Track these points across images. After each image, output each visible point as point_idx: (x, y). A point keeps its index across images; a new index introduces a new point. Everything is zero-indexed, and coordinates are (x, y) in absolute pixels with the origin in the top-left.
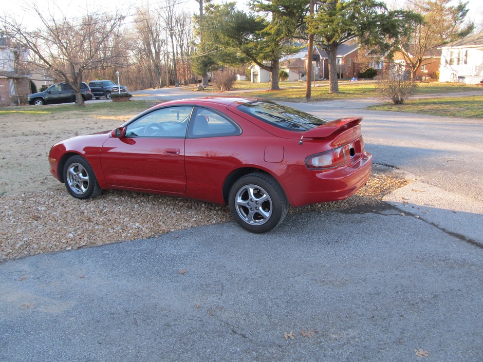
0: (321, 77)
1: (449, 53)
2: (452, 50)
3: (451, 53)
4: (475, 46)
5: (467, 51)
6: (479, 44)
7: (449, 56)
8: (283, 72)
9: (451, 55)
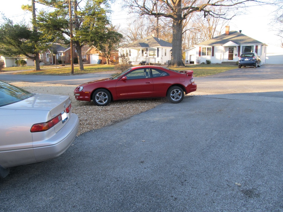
0: (51, 63)
1: (122, 51)
2: (123, 50)
3: (123, 51)
4: (134, 48)
5: (130, 50)
6: (136, 47)
7: (122, 52)
8: (23, 60)
9: (123, 52)
